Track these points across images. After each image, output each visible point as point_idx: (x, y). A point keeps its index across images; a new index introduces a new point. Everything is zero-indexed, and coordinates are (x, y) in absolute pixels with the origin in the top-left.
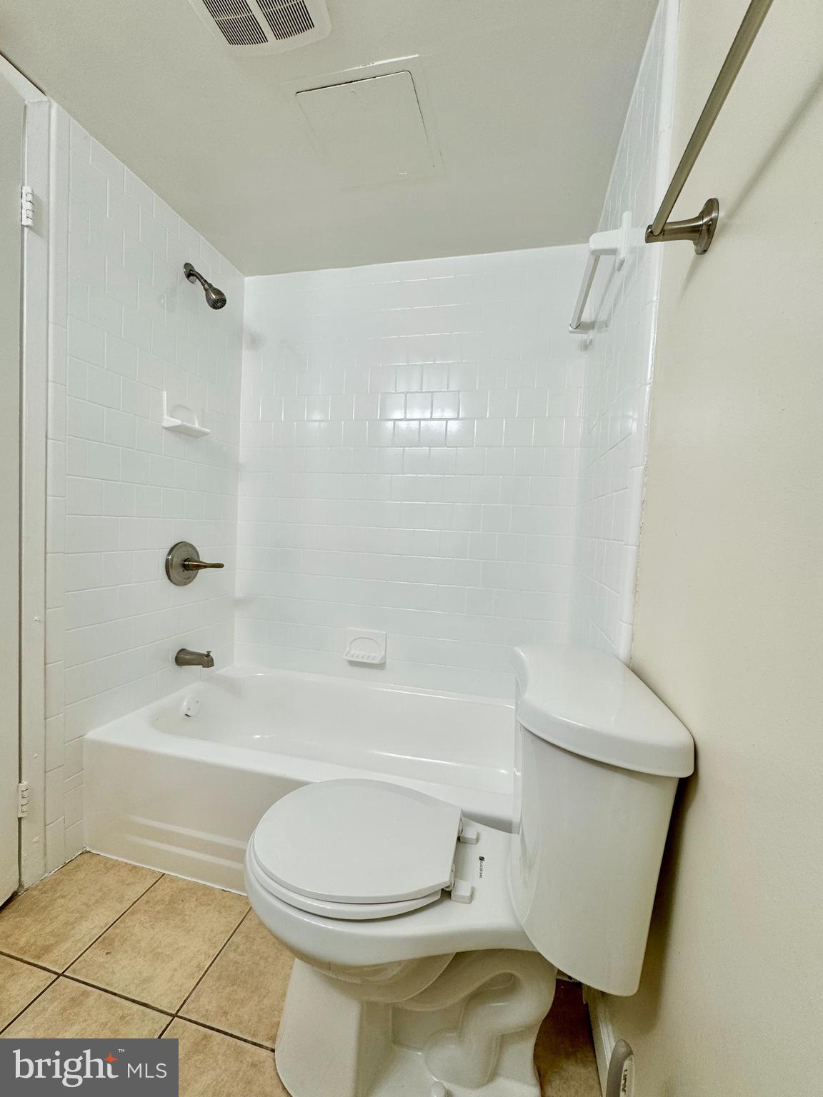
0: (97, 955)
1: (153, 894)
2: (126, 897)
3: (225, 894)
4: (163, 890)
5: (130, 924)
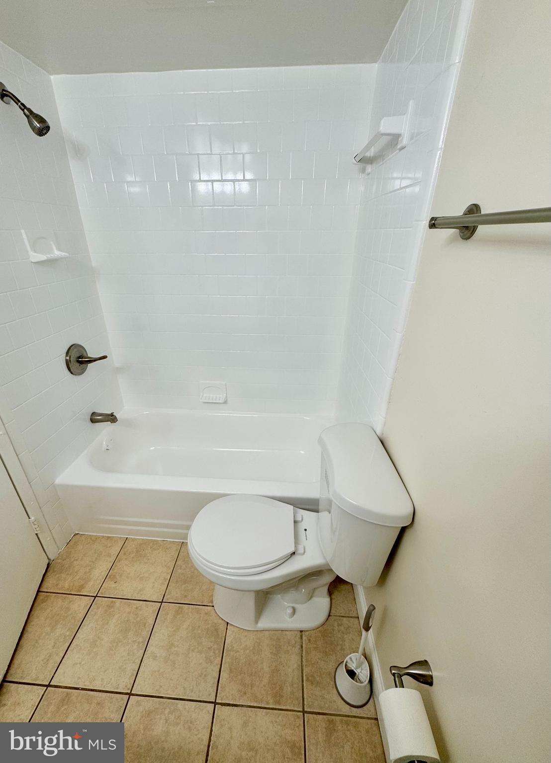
0: (109, 584)
1: (126, 550)
2: (112, 554)
3: (165, 542)
4: (130, 546)
5: (120, 566)
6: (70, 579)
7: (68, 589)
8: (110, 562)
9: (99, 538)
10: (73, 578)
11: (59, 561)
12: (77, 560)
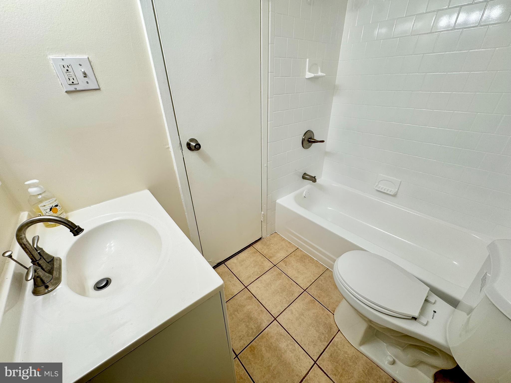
0: (283, 264)
1: (296, 253)
2: (289, 251)
4: (298, 253)
5: (291, 259)
6: (267, 251)
7: (265, 254)
8: (286, 254)
9: (285, 240)
10: (268, 251)
11: (265, 240)
12: (272, 244)
